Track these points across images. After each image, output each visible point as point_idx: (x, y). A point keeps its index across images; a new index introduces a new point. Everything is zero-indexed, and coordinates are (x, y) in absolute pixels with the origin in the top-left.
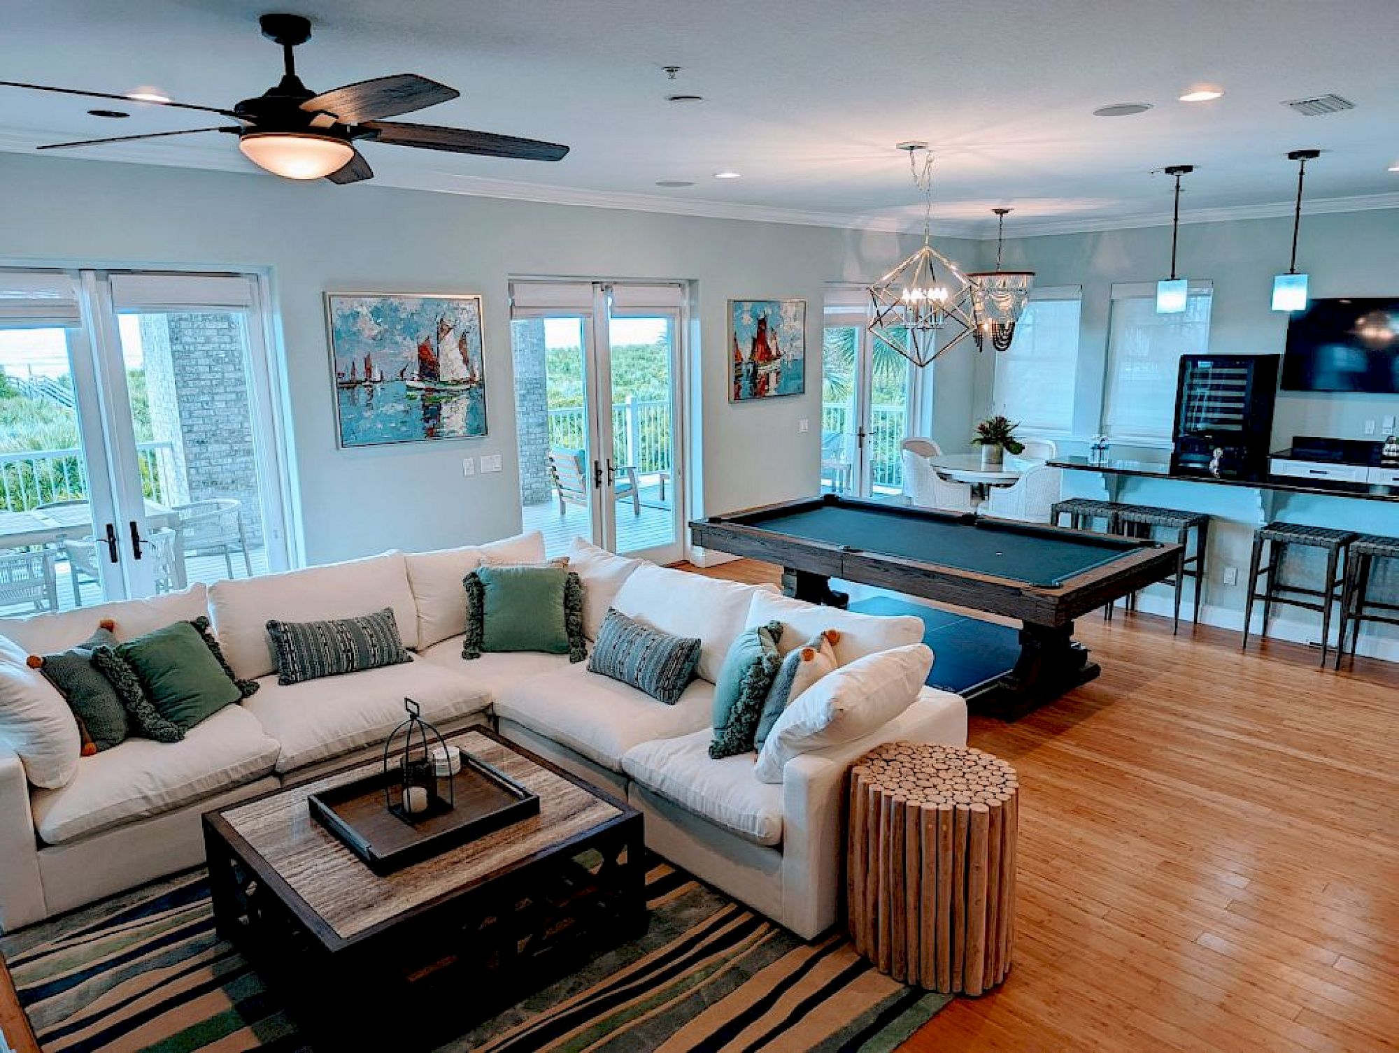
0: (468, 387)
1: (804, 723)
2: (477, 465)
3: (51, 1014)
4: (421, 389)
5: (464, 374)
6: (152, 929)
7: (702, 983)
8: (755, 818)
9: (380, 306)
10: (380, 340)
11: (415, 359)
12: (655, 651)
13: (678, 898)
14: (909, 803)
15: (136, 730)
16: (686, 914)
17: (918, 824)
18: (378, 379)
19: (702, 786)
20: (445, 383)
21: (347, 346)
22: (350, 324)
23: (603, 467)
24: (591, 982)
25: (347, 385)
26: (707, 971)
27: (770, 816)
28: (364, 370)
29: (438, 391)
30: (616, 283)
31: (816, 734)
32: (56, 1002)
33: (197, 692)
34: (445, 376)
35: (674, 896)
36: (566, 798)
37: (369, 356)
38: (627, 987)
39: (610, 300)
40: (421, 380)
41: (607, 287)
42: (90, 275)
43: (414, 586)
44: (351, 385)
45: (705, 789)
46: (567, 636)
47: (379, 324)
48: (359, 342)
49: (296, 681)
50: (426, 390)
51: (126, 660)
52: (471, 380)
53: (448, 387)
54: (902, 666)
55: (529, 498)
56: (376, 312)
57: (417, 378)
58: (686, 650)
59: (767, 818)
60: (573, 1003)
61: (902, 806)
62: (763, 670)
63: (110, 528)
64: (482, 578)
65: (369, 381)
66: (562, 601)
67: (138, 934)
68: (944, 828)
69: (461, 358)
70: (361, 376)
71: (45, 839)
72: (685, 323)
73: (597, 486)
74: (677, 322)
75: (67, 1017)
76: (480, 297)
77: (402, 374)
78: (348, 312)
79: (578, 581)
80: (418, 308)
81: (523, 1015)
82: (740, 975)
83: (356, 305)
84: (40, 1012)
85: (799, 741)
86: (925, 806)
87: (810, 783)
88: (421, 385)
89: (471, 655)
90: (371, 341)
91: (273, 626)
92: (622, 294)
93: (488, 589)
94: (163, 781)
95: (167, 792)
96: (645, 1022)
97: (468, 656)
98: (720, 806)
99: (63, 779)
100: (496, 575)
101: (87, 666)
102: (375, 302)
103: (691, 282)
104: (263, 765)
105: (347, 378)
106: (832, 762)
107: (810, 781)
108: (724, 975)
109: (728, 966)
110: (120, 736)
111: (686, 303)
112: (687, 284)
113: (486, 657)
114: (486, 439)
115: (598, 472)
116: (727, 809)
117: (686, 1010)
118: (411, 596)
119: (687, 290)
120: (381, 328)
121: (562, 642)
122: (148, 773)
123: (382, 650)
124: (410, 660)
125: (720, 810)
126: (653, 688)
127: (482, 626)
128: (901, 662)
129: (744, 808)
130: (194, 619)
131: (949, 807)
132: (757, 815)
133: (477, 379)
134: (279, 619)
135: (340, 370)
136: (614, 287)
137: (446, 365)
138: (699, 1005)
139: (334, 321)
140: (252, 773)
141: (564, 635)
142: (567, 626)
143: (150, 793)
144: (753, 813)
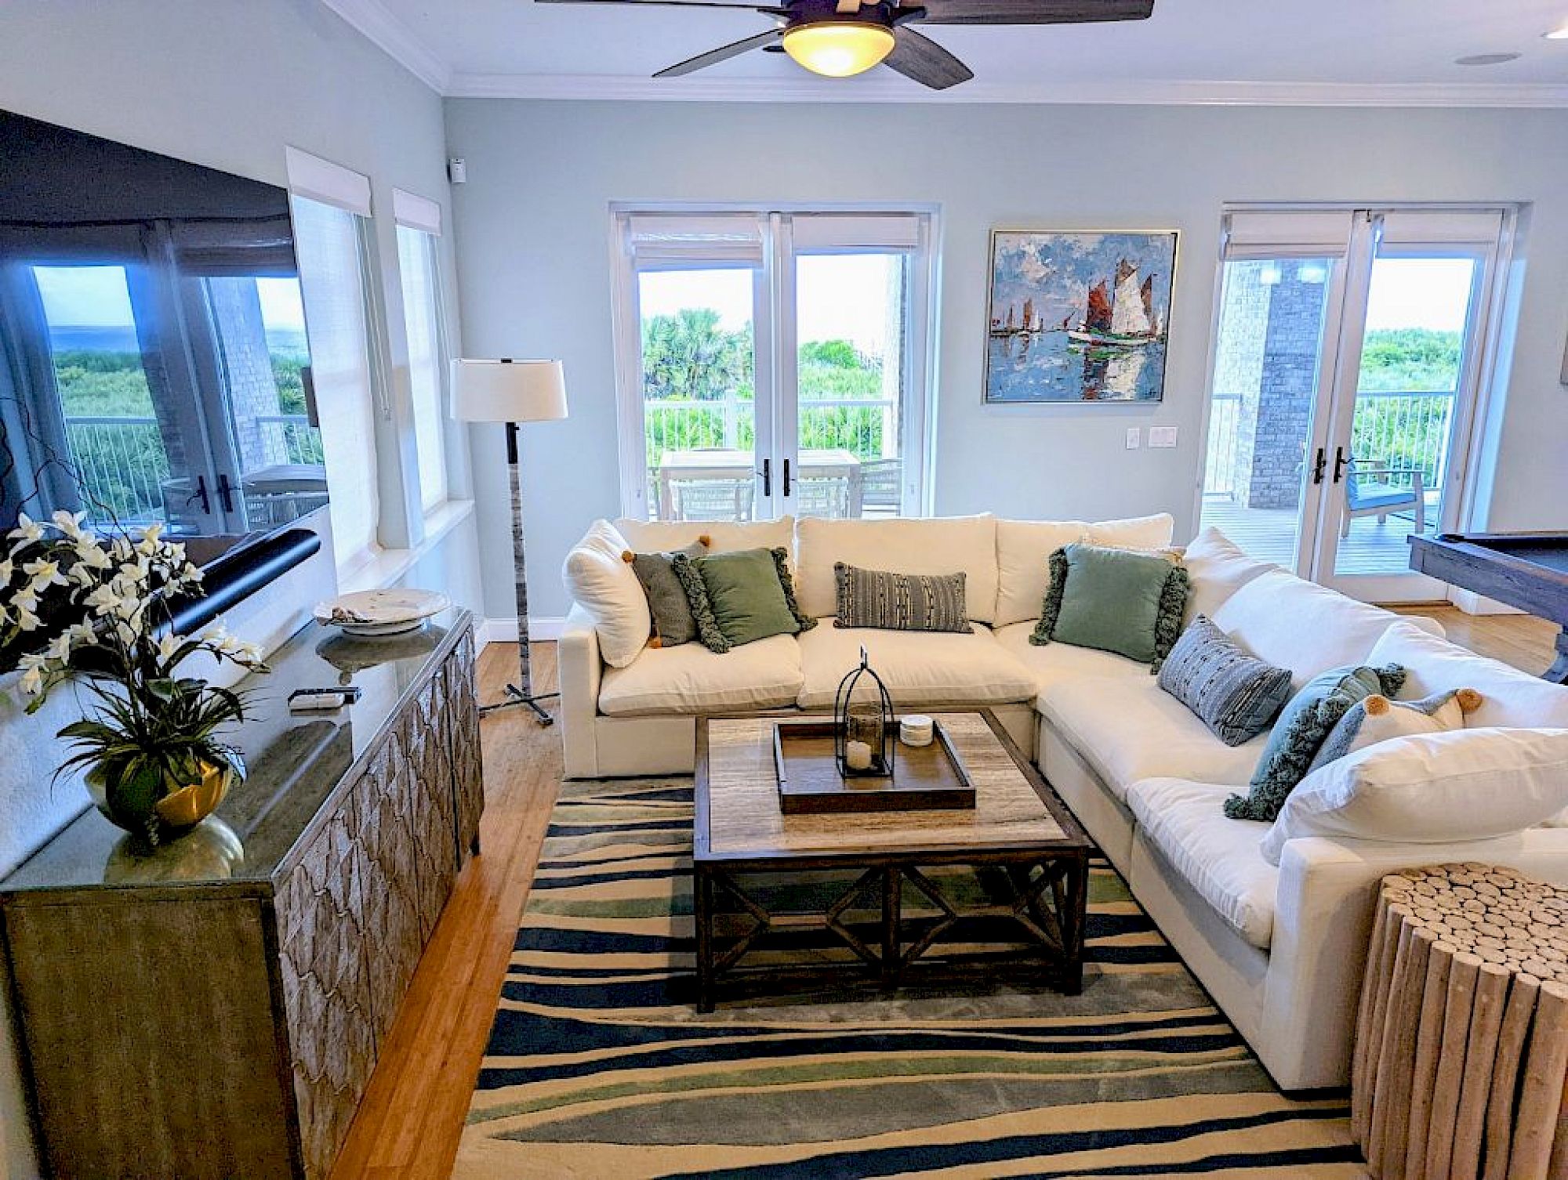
0: (1146, 341)
1: (1323, 792)
2: (1144, 436)
3: (556, 850)
4: (1085, 342)
5: (1143, 325)
6: (658, 812)
7: (1109, 1075)
8: (1235, 901)
9: (1050, 245)
10: (1044, 284)
11: (1085, 307)
12: (1227, 675)
13: (1147, 975)
14: (1436, 945)
15: (696, 637)
16: (1144, 994)
17: (1444, 981)
18: (1036, 327)
19: (1193, 845)
20: (1118, 337)
21: (1007, 290)
22: (1013, 265)
23: (1331, 458)
24: (983, 1015)
25: (999, 334)
26: (1124, 1065)
27: (1253, 904)
28: (1022, 318)
29: (1106, 345)
30: (1392, 210)
31: (1334, 810)
32: (562, 842)
33: (750, 613)
34: (1118, 327)
35: (1145, 971)
36: (1016, 803)
37: (1030, 301)
38: (1021, 1038)
39: (1378, 234)
40: (1088, 332)
41: (1377, 217)
42: (776, 218)
43: (1001, 556)
44: (1006, 334)
45: (1195, 849)
46: (1154, 641)
47: (1047, 266)
48: (1021, 285)
49: (848, 627)
50: (1093, 343)
51: (700, 570)
52: (1151, 334)
53: (1119, 341)
54: (1527, 754)
55: (1277, 500)
56: (1045, 252)
57: (1083, 328)
58: (1266, 682)
59: (1249, 906)
60: (952, 1026)
61: (1426, 947)
62: (1315, 716)
63: (767, 461)
64: (1069, 556)
65: (1026, 331)
66: (1156, 599)
67: (647, 813)
68: (1485, 999)
69: (1142, 306)
70: (1017, 324)
71: (602, 709)
72: (1503, 265)
73: (1317, 481)
74: (1488, 265)
75: (564, 855)
76: (1179, 231)
77: (1066, 324)
78: (1013, 251)
79: (1183, 580)
80: (1097, 246)
81: (895, 1012)
82: (1161, 1088)
83: (1023, 243)
84: (552, 844)
85: (1314, 816)
86: (1464, 957)
87: (1310, 875)
88: (1087, 337)
89: (1038, 640)
90: (1034, 285)
91: (839, 567)
92: (1395, 226)
93: (1071, 569)
94: (697, 684)
95: (699, 695)
96: (1013, 1082)
97: (1036, 641)
98: (1204, 874)
99: (624, 661)
100: (1087, 557)
101: (667, 569)
102: (1045, 239)
103: (1522, 206)
104: (784, 695)
105: (1000, 327)
106: (1359, 859)
107: (1310, 872)
108: (1143, 1078)
109: (1155, 1071)
110: (681, 636)
111: (1508, 236)
112: (1515, 209)
113: (1054, 646)
114: (1162, 407)
115: (1321, 462)
116: (1210, 880)
117: (1070, 1092)
118: (995, 564)
119: (1513, 218)
120: (1048, 270)
121: (1148, 649)
122: (688, 675)
123: (939, 613)
124: (970, 631)
125: (1203, 880)
126: (1213, 719)
127: (1058, 611)
128: (1530, 749)
129: (1228, 885)
130: (774, 548)
131: (1504, 971)
132: (1239, 898)
133: (1159, 332)
134: (847, 563)
135: (995, 317)
136: (1387, 217)
137: (1120, 314)
138: (1088, 1093)
139: (996, 261)
140: (775, 700)
141: (1151, 640)
142: (1157, 631)
143: (685, 692)
144: (1235, 894)
